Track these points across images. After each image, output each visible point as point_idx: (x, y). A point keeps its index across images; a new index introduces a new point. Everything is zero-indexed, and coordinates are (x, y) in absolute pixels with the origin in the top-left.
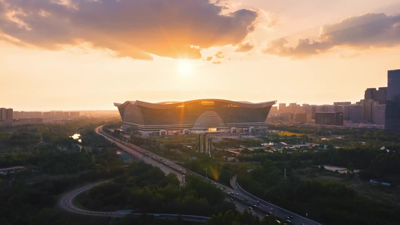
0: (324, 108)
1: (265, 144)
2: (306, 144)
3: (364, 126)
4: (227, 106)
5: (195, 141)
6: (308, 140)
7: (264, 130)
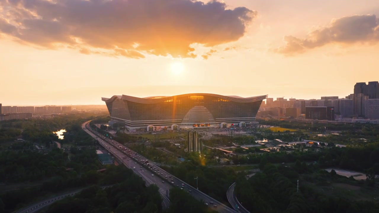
0: (313, 102)
1: (260, 141)
2: (303, 141)
3: (357, 121)
4: (216, 101)
5: (184, 138)
6: (303, 137)
7: (255, 125)
